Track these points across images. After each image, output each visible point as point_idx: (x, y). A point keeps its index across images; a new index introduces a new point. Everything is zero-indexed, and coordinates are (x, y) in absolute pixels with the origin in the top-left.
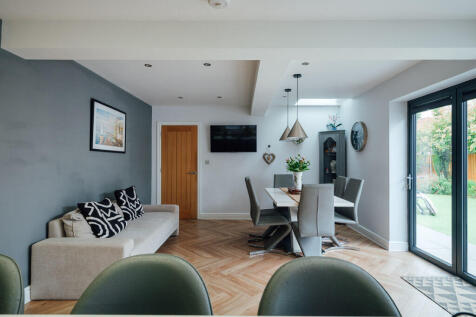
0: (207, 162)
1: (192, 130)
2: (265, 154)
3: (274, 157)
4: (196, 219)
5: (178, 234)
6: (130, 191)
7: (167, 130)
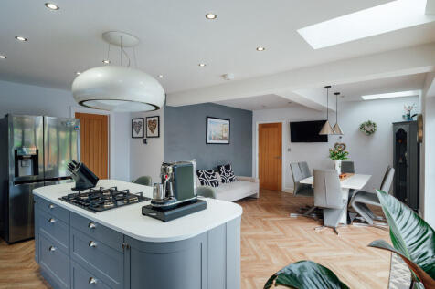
0: (289, 150)
1: (278, 126)
2: (337, 144)
3: (345, 146)
4: (281, 191)
5: (258, 196)
6: (227, 167)
7: (262, 127)
